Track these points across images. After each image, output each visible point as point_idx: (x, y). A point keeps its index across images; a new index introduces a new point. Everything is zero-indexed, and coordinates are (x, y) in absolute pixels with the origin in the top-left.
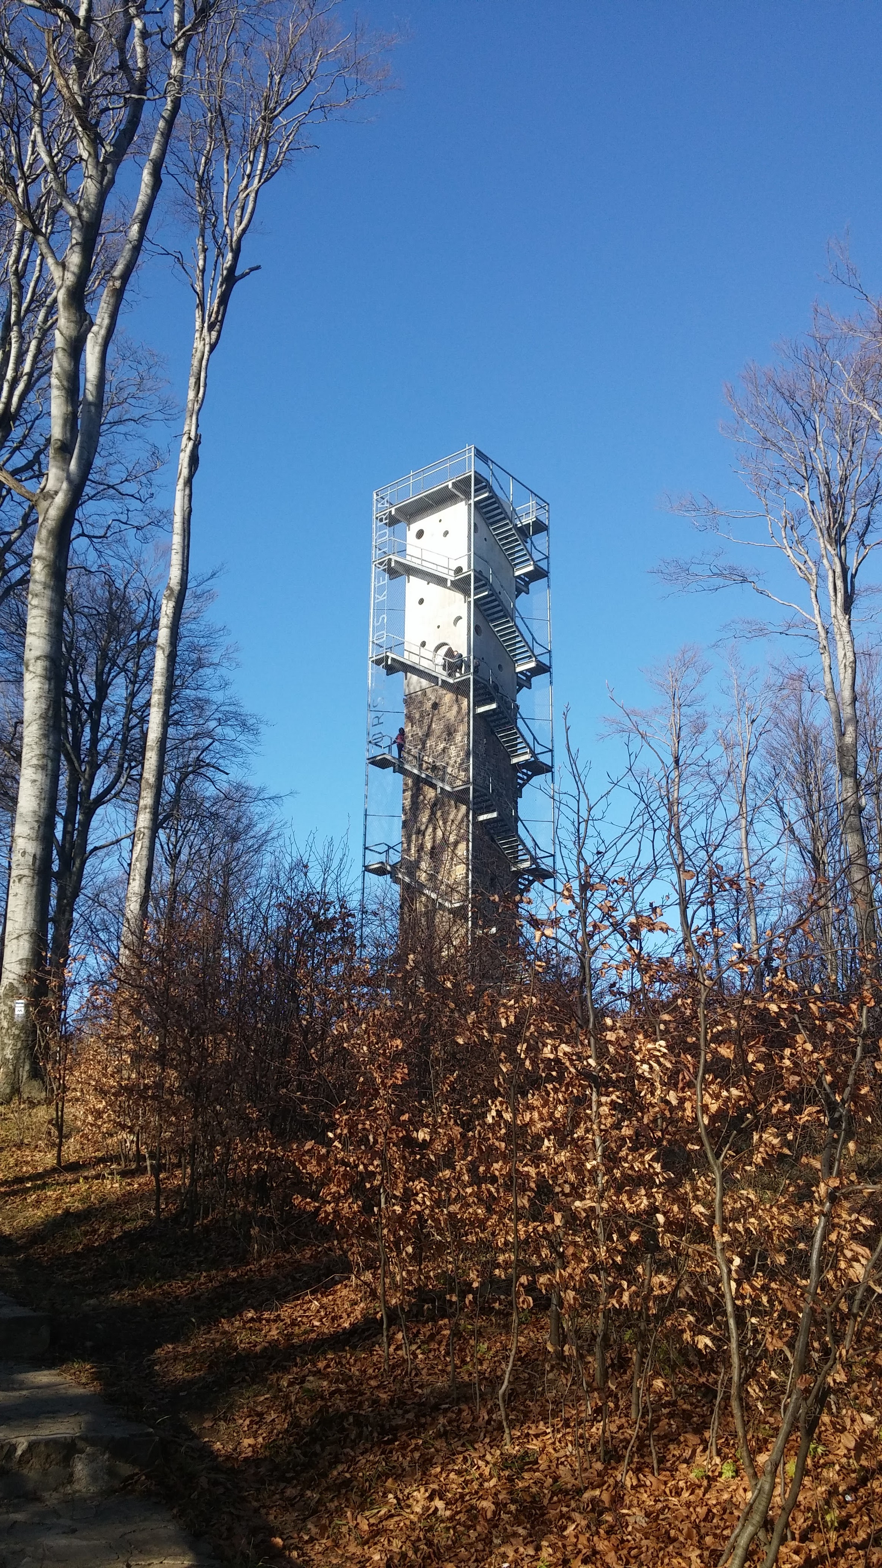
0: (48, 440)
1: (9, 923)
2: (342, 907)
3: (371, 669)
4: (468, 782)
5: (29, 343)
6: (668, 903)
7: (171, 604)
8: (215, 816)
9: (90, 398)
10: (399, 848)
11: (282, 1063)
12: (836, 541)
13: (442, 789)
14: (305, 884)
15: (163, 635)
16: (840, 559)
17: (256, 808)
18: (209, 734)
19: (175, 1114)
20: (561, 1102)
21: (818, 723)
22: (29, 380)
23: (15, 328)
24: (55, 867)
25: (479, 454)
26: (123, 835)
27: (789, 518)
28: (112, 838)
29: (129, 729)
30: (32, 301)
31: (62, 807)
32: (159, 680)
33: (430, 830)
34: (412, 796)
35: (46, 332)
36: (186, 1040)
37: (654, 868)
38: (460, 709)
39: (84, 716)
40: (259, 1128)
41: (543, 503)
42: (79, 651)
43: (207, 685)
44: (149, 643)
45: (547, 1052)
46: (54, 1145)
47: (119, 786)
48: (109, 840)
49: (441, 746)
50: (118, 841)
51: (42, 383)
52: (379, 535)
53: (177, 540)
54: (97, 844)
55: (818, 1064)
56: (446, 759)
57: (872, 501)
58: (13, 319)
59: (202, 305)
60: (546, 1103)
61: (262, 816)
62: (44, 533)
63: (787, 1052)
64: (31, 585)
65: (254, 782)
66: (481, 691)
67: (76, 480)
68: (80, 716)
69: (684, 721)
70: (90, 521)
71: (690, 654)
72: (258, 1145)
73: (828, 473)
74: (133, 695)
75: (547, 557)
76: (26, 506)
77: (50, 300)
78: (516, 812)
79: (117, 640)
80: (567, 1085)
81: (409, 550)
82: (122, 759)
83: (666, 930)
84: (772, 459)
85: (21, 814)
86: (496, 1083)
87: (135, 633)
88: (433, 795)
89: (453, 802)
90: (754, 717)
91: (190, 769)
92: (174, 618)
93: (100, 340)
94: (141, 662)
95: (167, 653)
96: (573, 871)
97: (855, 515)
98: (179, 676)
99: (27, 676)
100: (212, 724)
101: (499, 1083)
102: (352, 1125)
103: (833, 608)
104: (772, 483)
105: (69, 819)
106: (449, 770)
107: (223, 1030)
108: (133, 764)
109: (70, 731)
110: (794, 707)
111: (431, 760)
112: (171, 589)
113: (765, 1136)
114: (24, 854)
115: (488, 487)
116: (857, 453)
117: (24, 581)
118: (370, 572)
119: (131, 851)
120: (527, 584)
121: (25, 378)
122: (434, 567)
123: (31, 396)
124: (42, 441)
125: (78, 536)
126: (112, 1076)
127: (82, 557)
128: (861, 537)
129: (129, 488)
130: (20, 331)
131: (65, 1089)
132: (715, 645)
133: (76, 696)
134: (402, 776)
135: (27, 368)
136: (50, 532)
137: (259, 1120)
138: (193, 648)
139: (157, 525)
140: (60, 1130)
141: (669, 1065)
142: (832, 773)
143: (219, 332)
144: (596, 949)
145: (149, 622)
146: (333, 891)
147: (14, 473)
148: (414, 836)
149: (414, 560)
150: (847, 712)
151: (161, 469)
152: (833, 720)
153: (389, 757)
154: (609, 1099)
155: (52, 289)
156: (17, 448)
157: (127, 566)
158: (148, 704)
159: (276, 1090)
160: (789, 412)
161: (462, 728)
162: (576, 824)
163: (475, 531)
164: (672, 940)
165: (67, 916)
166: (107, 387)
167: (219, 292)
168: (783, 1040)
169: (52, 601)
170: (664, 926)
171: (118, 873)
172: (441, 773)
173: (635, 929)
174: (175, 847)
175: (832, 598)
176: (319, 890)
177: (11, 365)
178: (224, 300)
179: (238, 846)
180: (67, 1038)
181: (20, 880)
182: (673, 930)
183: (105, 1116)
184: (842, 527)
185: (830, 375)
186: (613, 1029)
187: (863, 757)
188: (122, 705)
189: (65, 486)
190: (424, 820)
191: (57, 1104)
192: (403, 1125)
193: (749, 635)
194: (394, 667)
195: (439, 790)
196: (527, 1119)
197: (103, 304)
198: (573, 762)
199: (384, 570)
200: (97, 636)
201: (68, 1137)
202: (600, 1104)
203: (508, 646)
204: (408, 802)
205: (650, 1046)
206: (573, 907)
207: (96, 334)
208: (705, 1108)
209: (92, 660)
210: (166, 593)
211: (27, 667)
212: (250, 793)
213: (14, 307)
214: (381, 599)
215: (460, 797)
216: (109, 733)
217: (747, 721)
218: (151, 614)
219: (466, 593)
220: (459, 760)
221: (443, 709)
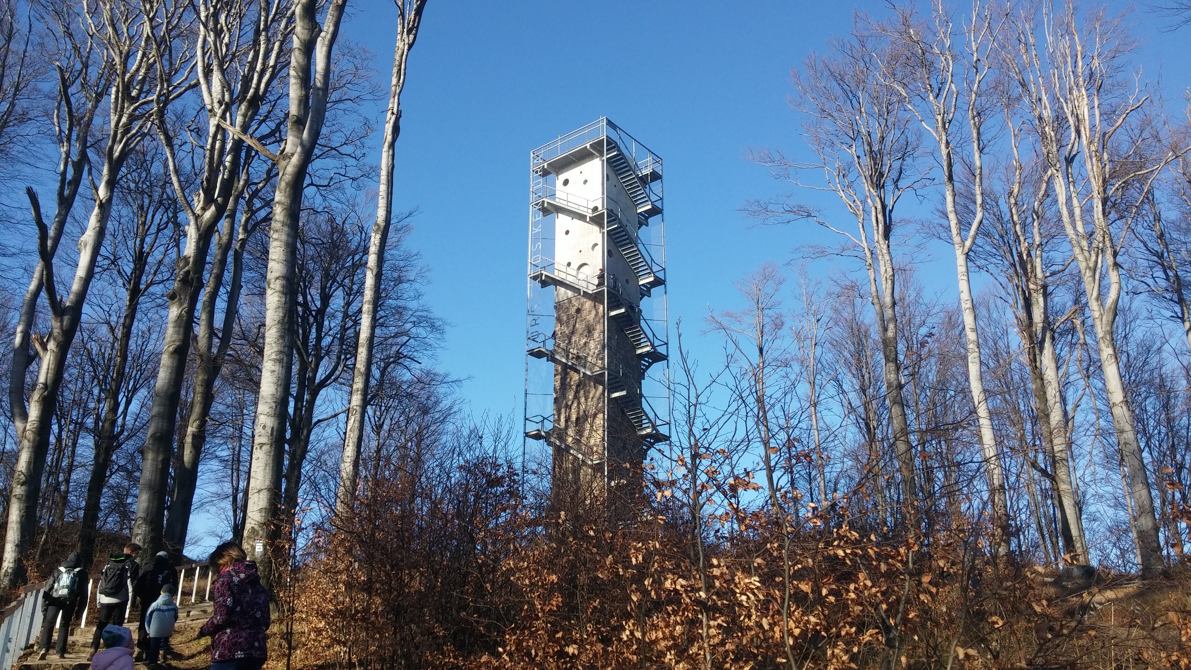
0: (287, 115)
1: (252, 481)
2: (509, 467)
3: (529, 283)
4: (603, 368)
5: (274, 43)
6: (758, 469)
7: (378, 236)
8: (410, 396)
9: (319, 84)
10: (551, 419)
11: (462, 592)
12: (877, 186)
13: (584, 373)
14: (480, 451)
15: (372, 259)
16: (881, 198)
17: (442, 389)
18: (406, 333)
19: (379, 633)
20: (679, 624)
21: (867, 322)
22: (273, 71)
23: (263, 33)
24: (288, 436)
25: (610, 123)
26: (340, 410)
27: (841, 168)
28: (331, 413)
29: (346, 330)
30: (276, 14)
31: (294, 391)
32: (368, 294)
33: (575, 405)
34: (561, 378)
35: (286, 36)
36: (387, 574)
37: (748, 440)
38: (597, 313)
39: (311, 320)
40: (445, 644)
41: (657, 159)
42: (308, 271)
43: (405, 296)
44: (361, 265)
45: (668, 584)
46: (284, 655)
47: (337, 373)
48: (330, 415)
49: (583, 341)
50: (336, 415)
51: (283, 73)
52: (536, 183)
53: (383, 188)
54: (320, 418)
55: (876, 596)
56: (587, 351)
57: (904, 155)
58: (262, 27)
59: (403, 15)
60: (667, 626)
61: (446, 395)
62: (283, 184)
63: (852, 587)
64: (273, 222)
65: (440, 369)
66: (613, 299)
67: (308, 145)
68: (308, 320)
69: (767, 320)
70: (318, 174)
71: (770, 269)
72: (444, 657)
73: (869, 135)
74: (348, 304)
75: (661, 199)
76: (270, 162)
77: (289, 12)
78: (641, 390)
79: (337, 263)
80: (684, 610)
81: (558, 194)
82: (340, 352)
83: (756, 489)
84: (828, 125)
85: (263, 397)
86: (629, 608)
87: (351, 257)
88: (577, 378)
89: (592, 384)
90: (819, 317)
91: (392, 360)
92: (380, 246)
93: (326, 43)
94: (355, 279)
95: (374, 273)
96: (685, 444)
97: (890, 166)
98: (384, 290)
99: (269, 292)
100: (408, 326)
101: (631, 609)
102: (519, 643)
103: (876, 235)
104: (828, 143)
105: (299, 399)
106: (589, 359)
107: (416, 566)
108: (348, 356)
109: (301, 331)
110: (849, 309)
111: (575, 352)
112: (378, 225)
113: (836, 651)
114: (264, 427)
115: (616, 147)
116: (891, 120)
117: (268, 219)
118: (529, 212)
119: (346, 423)
120: (647, 219)
121: (271, 69)
122: (577, 207)
123: (275, 83)
124: (282, 115)
125: (308, 186)
126: (330, 601)
127: (311, 201)
128: (896, 182)
129: (348, 149)
130: (267, 36)
131: (293, 610)
132: (789, 264)
133: (305, 305)
134: (553, 364)
135: (272, 62)
136: (287, 184)
137: (444, 636)
138: (395, 269)
139: (368, 177)
140: (289, 643)
141: (761, 597)
142: (879, 359)
143: (415, 35)
144: (704, 504)
145: (361, 249)
146: (502, 455)
147: (260, 139)
148: (563, 410)
149: (562, 201)
150: (889, 313)
151: (371, 135)
152: (878, 319)
153: (543, 350)
154: (716, 623)
155: (292, 5)
156: (264, 121)
157: (345, 207)
158: (360, 311)
159: (458, 612)
160: (840, 91)
161: (599, 328)
162: (687, 407)
163: (607, 180)
164: (762, 495)
165: (296, 473)
166: (331, 75)
167: (415, 6)
168: (849, 576)
169: (288, 235)
170: (756, 486)
171: (336, 439)
172: (583, 361)
173: (734, 489)
174: (380, 419)
175: (875, 228)
176: (491, 455)
177: (260, 60)
178: (419, 12)
179: (428, 418)
180: (296, 570)
181: (261, 448)
182: (762, 488)
183: (324, 633)
184: (881, 175)
185: (868, 64)
186: (718, 566)
187: (901, 347)
188: (340, 311)
189: (299, 149)
190: (571, 397)
191: (287, 624)
192: (557, 641)
193: (814, 256)
194: (547, 282)
195: (582, 375)
196: (653, 638)
197: (329, 16)
198: (684, 360)
199: (539, 209)
200: (322, 260)
201: (295, 649)
202: (709, 627)
203: (633, 265)
204: (558, 384)
205: (747, 581)
206: (685, 472)
207: (324, 38)
208: (790, 633)
209: (317, 278)
210: (375, 228)
211: (269, 284)
212: (438, 378)
213: (263, 18)
214: (537, 231)
215: (598, 380)
216: (331, 333)
217: (814, 320)
218: (362, 243)
219: (601, 226)
220: (597, 351)
221: (584, 313)
